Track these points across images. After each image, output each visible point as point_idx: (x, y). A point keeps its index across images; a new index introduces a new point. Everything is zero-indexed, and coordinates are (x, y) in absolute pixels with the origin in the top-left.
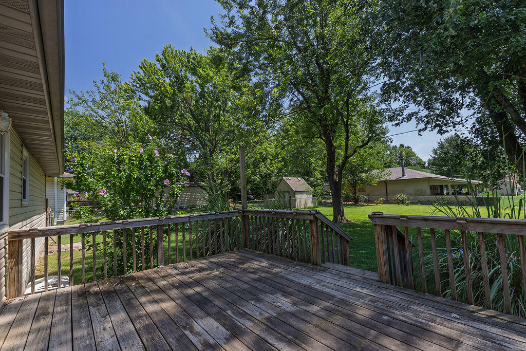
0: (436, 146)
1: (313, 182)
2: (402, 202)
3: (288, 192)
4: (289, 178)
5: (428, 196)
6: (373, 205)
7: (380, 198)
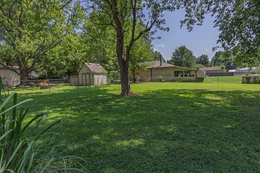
0: (174, 51)
1: (107, 68)
2: (160, 81)
3: (89, 73)
4: (90, 64)
5: (173, 77)
6: (144, 82)
7: (149, 78)
